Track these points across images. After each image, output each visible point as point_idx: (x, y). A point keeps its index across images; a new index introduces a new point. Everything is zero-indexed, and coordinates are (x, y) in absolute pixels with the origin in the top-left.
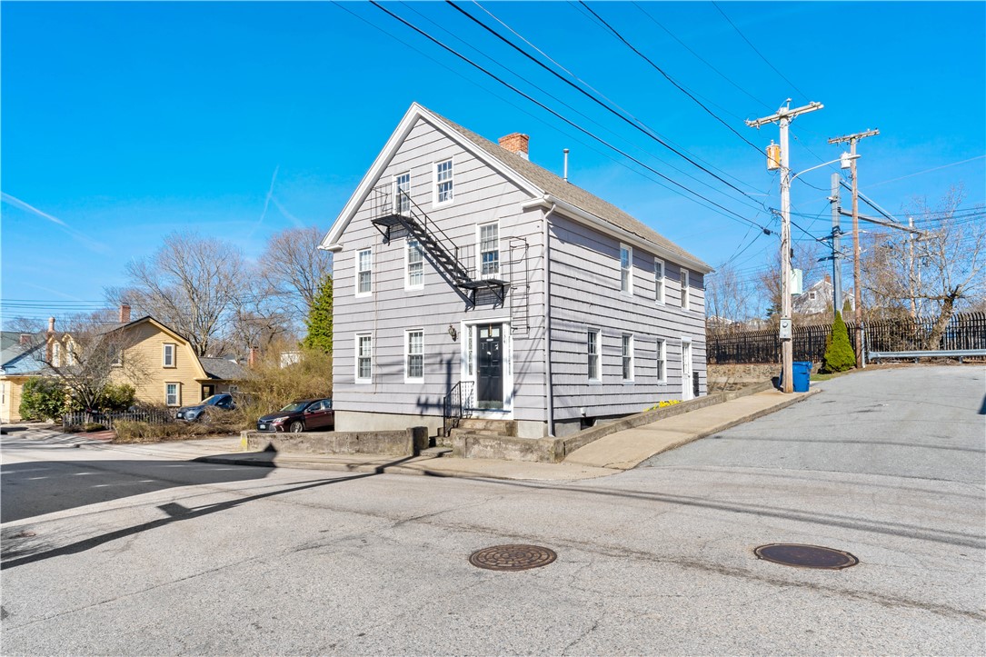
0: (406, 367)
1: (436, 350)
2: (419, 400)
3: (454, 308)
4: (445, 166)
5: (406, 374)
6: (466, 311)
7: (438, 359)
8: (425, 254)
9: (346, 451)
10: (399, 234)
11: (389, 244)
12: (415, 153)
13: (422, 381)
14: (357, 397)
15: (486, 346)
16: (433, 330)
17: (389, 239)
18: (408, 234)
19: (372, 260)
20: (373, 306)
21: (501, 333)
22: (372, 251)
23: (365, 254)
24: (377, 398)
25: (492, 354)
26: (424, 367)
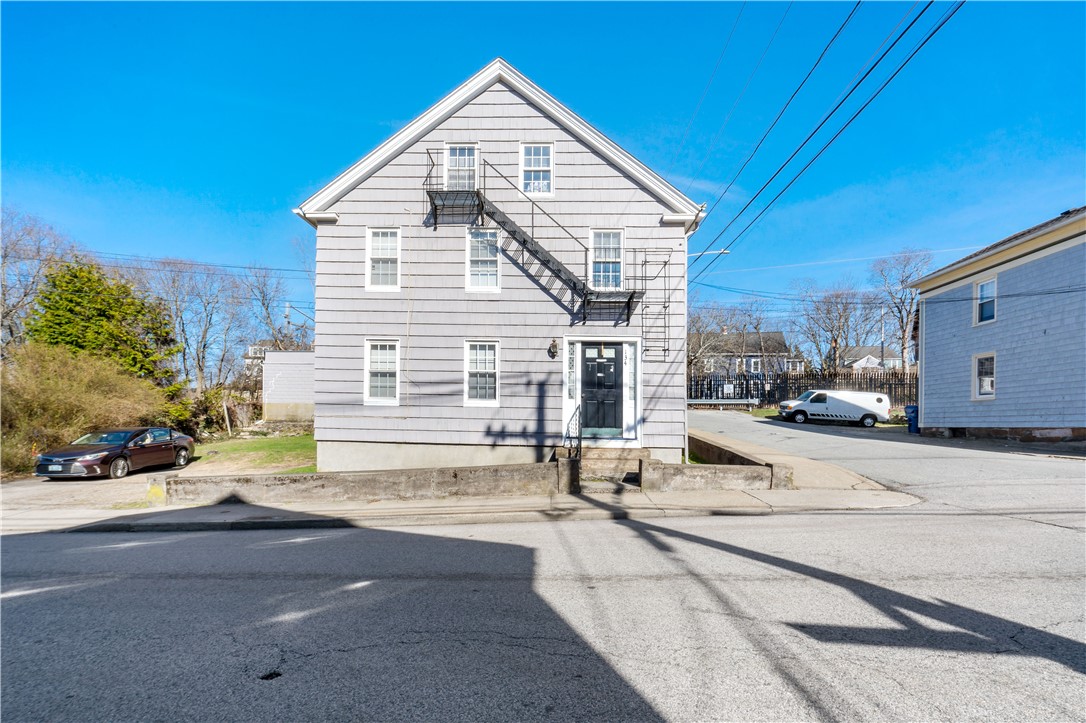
0: (466, 387)
1: (523, 368)
2: (489, 428)
3: (552, 320)
4: (537, 151)
5: (466, 396)
6: (571, 325)
7: (524, 380)
8: (504, 251)
9: (429, 494)
10: (456, 219)
11: (435, 229)
12: (489, 122)
13: (496, 404)
14: (369, 423)
15: (595, 366)
16: (515, 343)
17: (436, 223)
18: (473, 222)
19: (401, 244)
20: (402, 306)
21: (619, 353)
22: (401, 233)
23: (385, 234)
24: (409, 424)
25: (605, 376)
26: (498, 387)
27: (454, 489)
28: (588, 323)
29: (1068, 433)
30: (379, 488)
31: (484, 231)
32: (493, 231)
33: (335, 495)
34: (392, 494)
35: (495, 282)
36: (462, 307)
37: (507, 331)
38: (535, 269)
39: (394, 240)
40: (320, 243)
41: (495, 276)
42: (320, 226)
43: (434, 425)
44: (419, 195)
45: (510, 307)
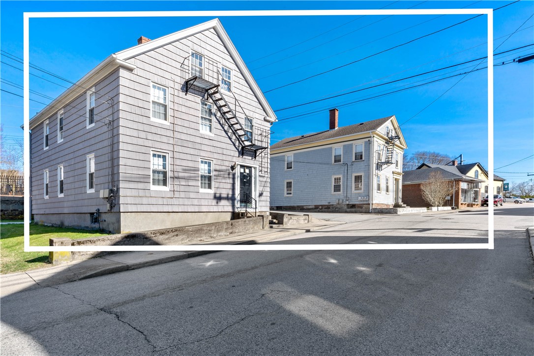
0: (200, 182)
5: (200, 187)
6: (238, 157)
8: (215, 116)
9: (222, 234)
10: (196, 92)
11: (186, 95)
12: (208, 47)
13: (212, 191)
14: (153, 201)
15: (243, 176)
16: (219, 162)
17: (187, 91)
18: (203, 97)
19: (169, 97)
20: (170, 133)
21: (250, 171)
22: (169, 91)
23: (159, 88)
24: (175, 201)
25: (246, 181)
26: (213, 183)
27: (231, 231)
28: (244, 157)
29: (314, 207)
30: (203, 233)
31: (206, 103)
32: (210, 104)
33: (182, 240)
34: (209, 236)
35: (210, 131)
36: (198, 140)
37: (216, 156)
38: (226, 127)
39: (165, 95)
40: (122, 81)
41: (210, 127)
42: (121, 71)
43: (186, 202)
44: (179, 73)
45: (219, 145)
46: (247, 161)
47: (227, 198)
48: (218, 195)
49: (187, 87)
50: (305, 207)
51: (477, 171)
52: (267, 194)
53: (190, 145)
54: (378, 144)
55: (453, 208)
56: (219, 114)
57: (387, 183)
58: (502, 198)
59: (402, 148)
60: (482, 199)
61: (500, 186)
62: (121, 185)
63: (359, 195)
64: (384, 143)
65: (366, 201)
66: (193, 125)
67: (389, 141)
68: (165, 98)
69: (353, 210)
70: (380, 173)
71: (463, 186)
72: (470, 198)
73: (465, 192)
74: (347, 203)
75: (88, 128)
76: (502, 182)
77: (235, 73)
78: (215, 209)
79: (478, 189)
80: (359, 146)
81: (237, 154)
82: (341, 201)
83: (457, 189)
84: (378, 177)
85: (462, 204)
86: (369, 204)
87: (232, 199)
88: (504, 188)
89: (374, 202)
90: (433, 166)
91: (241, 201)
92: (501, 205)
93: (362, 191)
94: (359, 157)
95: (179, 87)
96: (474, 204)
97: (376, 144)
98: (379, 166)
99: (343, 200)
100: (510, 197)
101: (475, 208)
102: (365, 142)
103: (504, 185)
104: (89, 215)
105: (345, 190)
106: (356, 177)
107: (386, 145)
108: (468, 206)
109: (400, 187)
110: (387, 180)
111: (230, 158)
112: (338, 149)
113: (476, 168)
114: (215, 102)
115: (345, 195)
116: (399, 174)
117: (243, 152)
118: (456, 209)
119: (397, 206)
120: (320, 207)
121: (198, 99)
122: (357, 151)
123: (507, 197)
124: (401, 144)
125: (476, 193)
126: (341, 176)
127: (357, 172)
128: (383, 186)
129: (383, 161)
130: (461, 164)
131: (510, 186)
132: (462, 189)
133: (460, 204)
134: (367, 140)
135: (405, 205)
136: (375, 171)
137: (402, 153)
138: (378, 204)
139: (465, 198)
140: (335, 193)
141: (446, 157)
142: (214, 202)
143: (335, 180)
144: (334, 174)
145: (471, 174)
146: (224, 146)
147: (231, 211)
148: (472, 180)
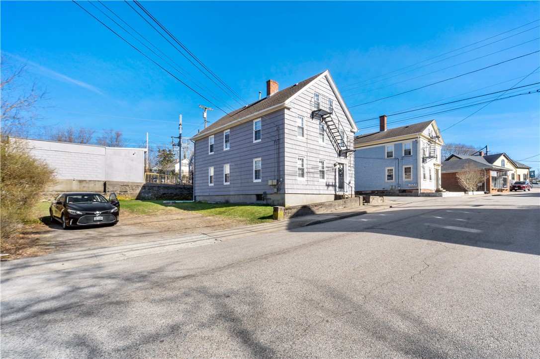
0: (319, 175)
1: (330, 170)
5: (319, 178)
10: (317, 118)
11: (312, 120)
12: (322, 89)
13: (325, 181)
14: (299, 187)
15: (340, 171)
16: (328, 162)
17: (313, 118)
18: (320, 120)
19: (305, 122)
20: (305, 145)
21: (343, 167)
22: (305, 119)
23: (300, 118)
24: (308, 187)
25: (341, 173)
26: (325, 175)
27: (344, 206)
29: (371, 192)
31: (322, 124)
35: (323, 141)
36: (318, 148)
37: (326, 157)
38: (331, 138)
39: (303, 121)
40: (286, 116)
41: (323, 139)
42: (285, 110)
43: (314, 188)
44: (309, 107)
45: (327, 150)
46: (342, 160)
47: (332, 186)
48: (328, 183)
49: (313, 115)
50: (363, 192)
51: (503, 161)
52: (353, 183)
53: (314, 151)
54: (423, 143)
55: (485, 193)
56: (328, 131)
57: (430, 173)
58: (530, 184)
59: (440, 145)
60: (511, 185)
61: (526, 174)
62: (286, 177)
63: (410, 182)
64: (427, 142)
65: (415, 187)
66: (316, 139)
67: (431, 140)
68: (302, 124)
69: (404, 194)
70: (425, 165)
71: (493, 174)
72: (500, 184)
73: (495, 179)
74: (399, 188)
75: (254, 142)
76: (528, 170)
77: (335, 103)
78: (327, 192)
79: (507, 177)
80: (408, 145)
81: (337, 155)
82: (393, 188)
83: (488, 177)
84: (423, 168)
85: (493, 189)
86: (418, 190)
87: (335, 186)
88: (530, 175)
89: (422, 188)
90: (463, 157)
91: (339, 188)
92: (529, 190)
93: (411, 179)
94: (408, 153)
95: (309, 115)
96: (504, 190)
97: (421, 143)
98: (424, 160)
99: (395, 186)
100: (536, 184)
101: (504, 193)
102: (413, 142)
103: (530, 172)
104: (255, 196)
105: (397, 179)
106: (406, 168)
107: (429, 143)
108: (498, 191)
109: (440, 176)
110: (430, 170)
111: (333, 159)
112: (390, 147)
113: (502, 157)
114: (326, 122)
115: (397, 182)
116: (438, 165)
117: (340, 154)
118: (488, 193)
119: (438, 191)
120: (376, 192)
121: (318, 122)
122: (407, 149)
123: (534, 183)
124: (439, 141)
125: (505, 180)
126: (393, 168)
127: (407, 165)
128: (427, 176)
129: (427, 155)
130: (487, 154)
131: (536, 173)
132: (493, 177)
133: (491, 189)
134: (415, 140)
135: (445, 190)
136: (422, 164)
137: (441, 148)
138: (424, 189)
139: (495, 184)
140: (388, 181)
141: (471, 147)
142: (326, 187)
143: (388, 171)
144: (387, 166)
145: (498, 163)
146: (330, 151)
147: (334, 193)
148: (500, 169)
